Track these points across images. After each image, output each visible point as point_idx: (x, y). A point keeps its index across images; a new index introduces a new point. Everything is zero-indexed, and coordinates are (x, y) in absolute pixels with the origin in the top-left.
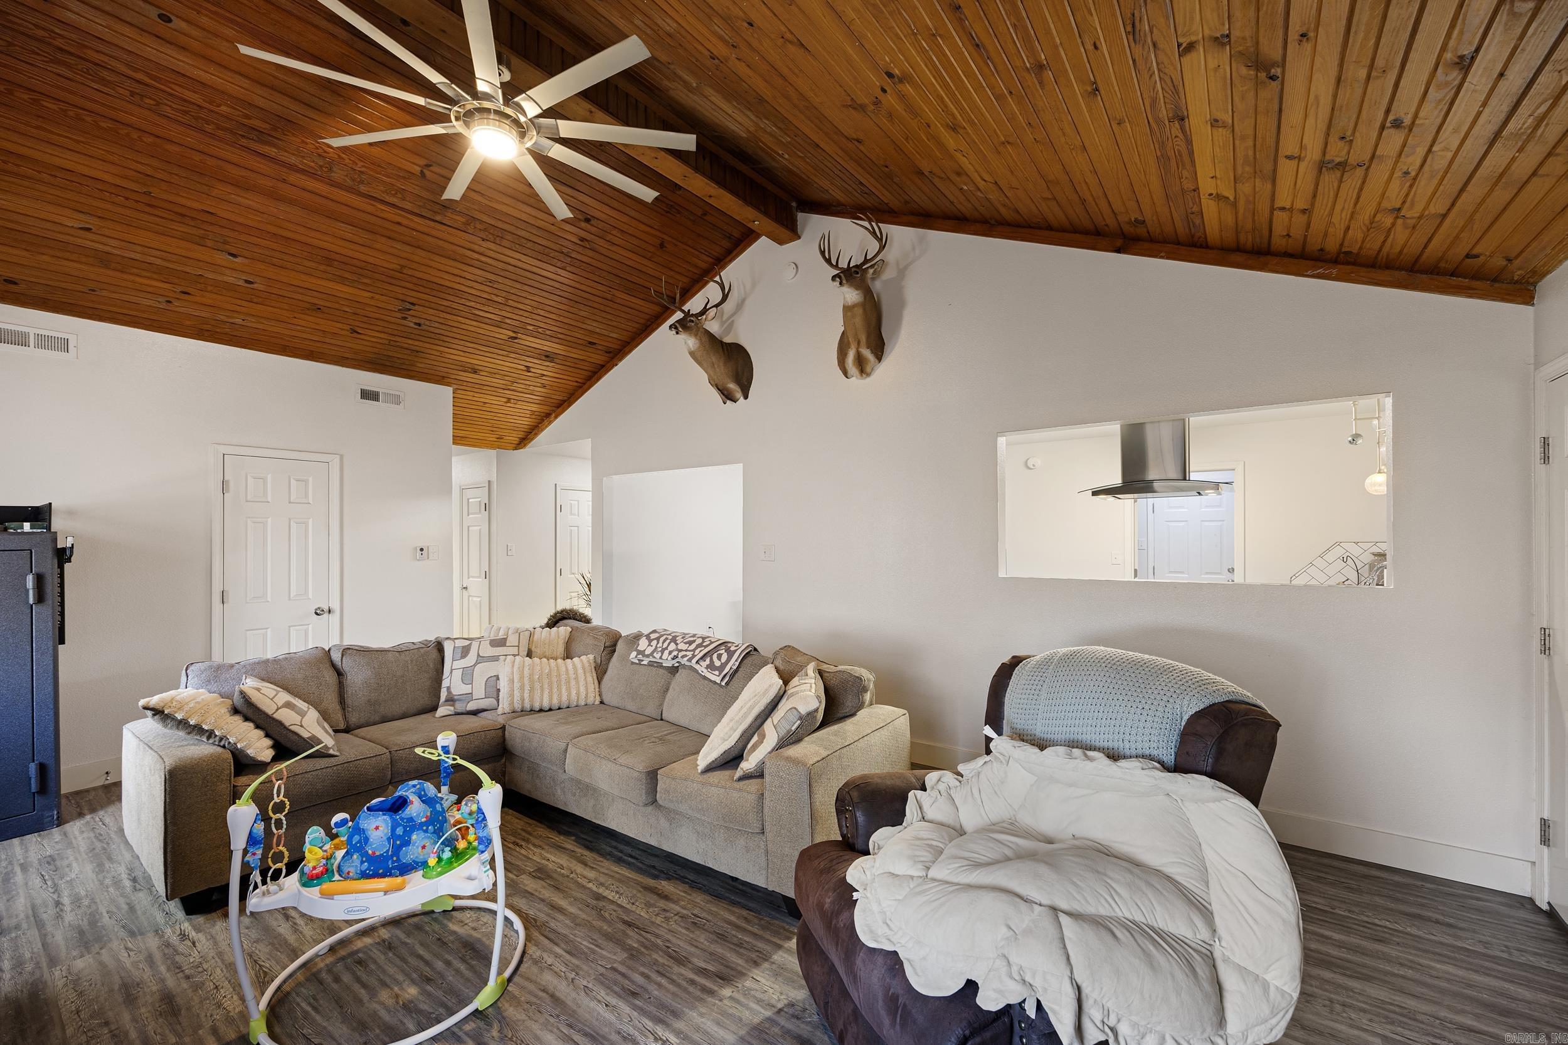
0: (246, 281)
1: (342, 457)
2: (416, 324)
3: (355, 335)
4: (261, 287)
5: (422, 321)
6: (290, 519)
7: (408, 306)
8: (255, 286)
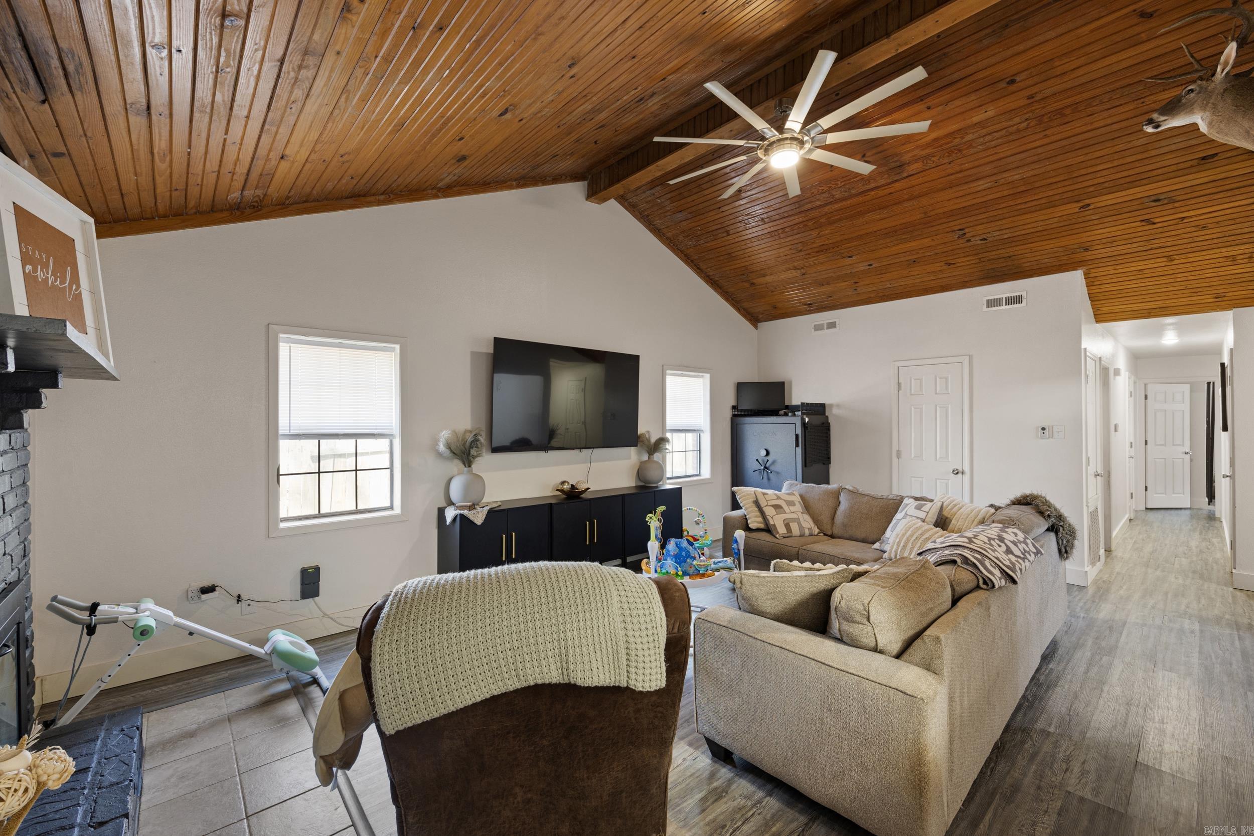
0: (869, 265)
1: (971, 357)
2: (981, 240)
3: (952, 266)
4: (877, 265)
5: (984, 236)
6: (936, 406)
7: (961, 232)
8: (874, 266)
